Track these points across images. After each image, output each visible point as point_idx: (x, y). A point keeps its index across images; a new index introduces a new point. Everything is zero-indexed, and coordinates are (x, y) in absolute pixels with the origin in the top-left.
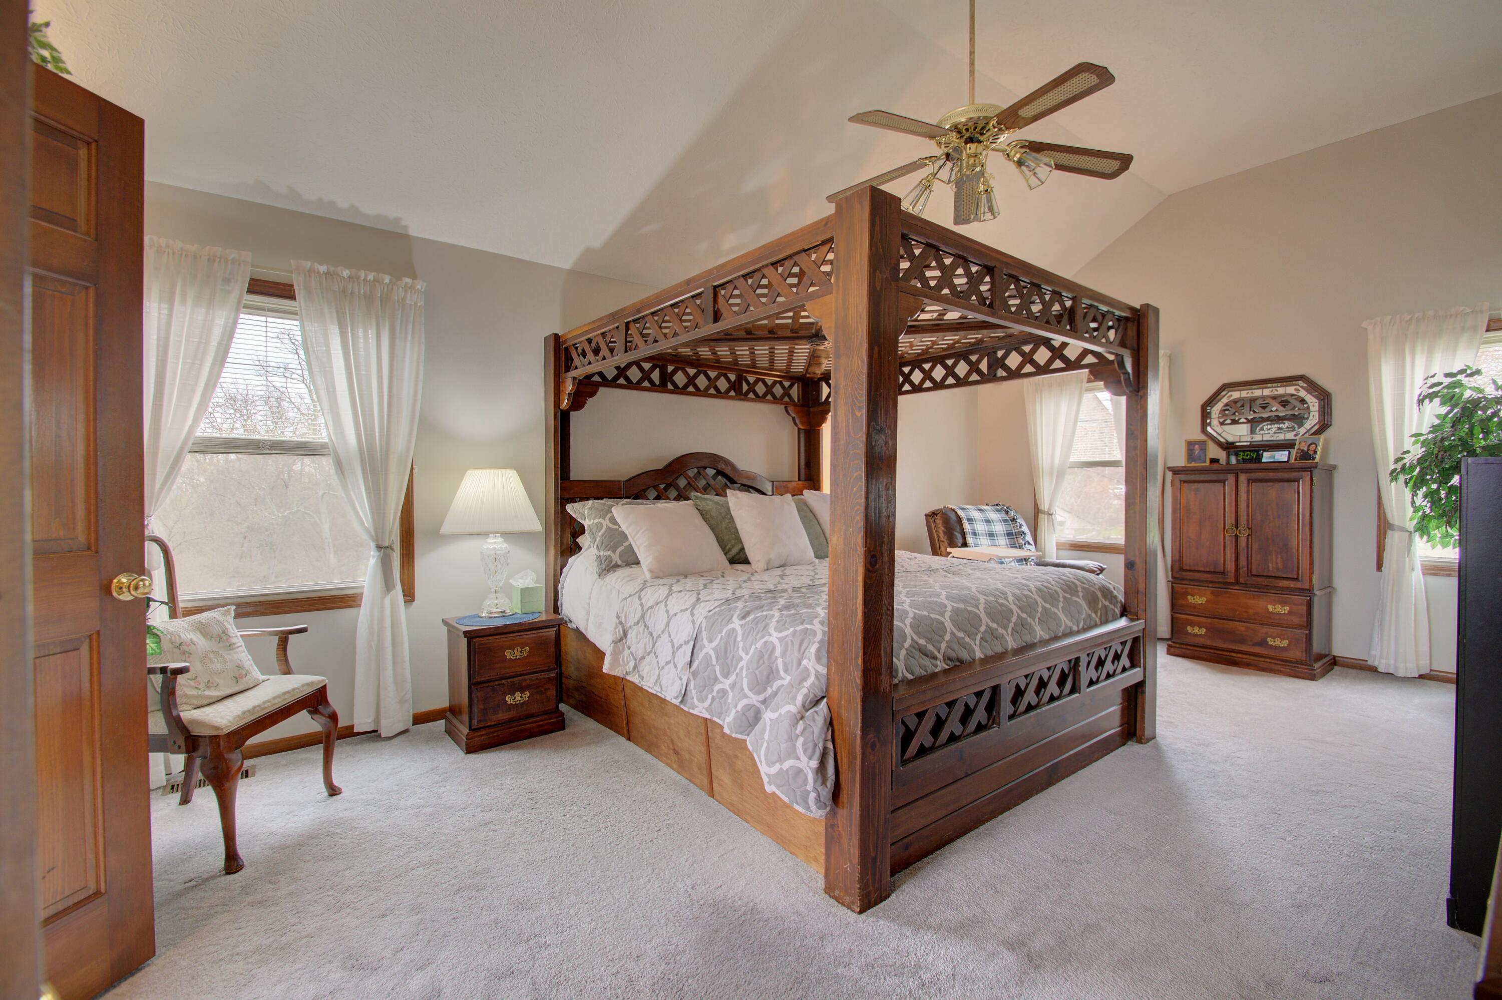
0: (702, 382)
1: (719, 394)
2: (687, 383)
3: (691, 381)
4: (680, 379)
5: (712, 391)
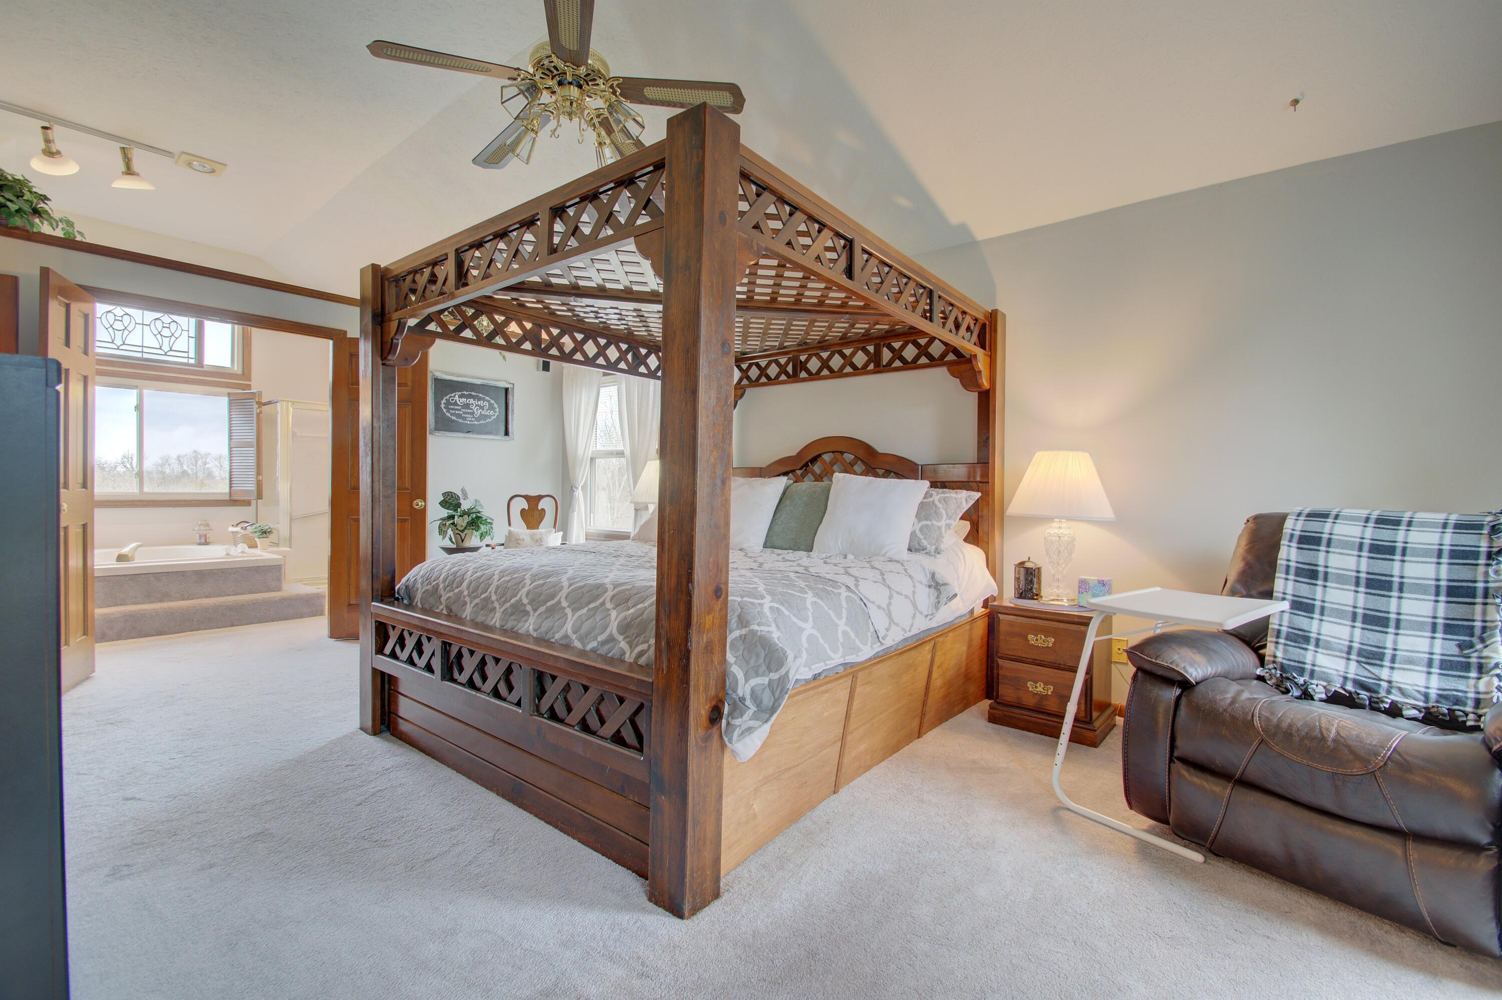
0: (836, 362)
1: (858, 371)
2: (820, 367)
3: (825, 364)
4: (814, 365)
5: (848, 369)
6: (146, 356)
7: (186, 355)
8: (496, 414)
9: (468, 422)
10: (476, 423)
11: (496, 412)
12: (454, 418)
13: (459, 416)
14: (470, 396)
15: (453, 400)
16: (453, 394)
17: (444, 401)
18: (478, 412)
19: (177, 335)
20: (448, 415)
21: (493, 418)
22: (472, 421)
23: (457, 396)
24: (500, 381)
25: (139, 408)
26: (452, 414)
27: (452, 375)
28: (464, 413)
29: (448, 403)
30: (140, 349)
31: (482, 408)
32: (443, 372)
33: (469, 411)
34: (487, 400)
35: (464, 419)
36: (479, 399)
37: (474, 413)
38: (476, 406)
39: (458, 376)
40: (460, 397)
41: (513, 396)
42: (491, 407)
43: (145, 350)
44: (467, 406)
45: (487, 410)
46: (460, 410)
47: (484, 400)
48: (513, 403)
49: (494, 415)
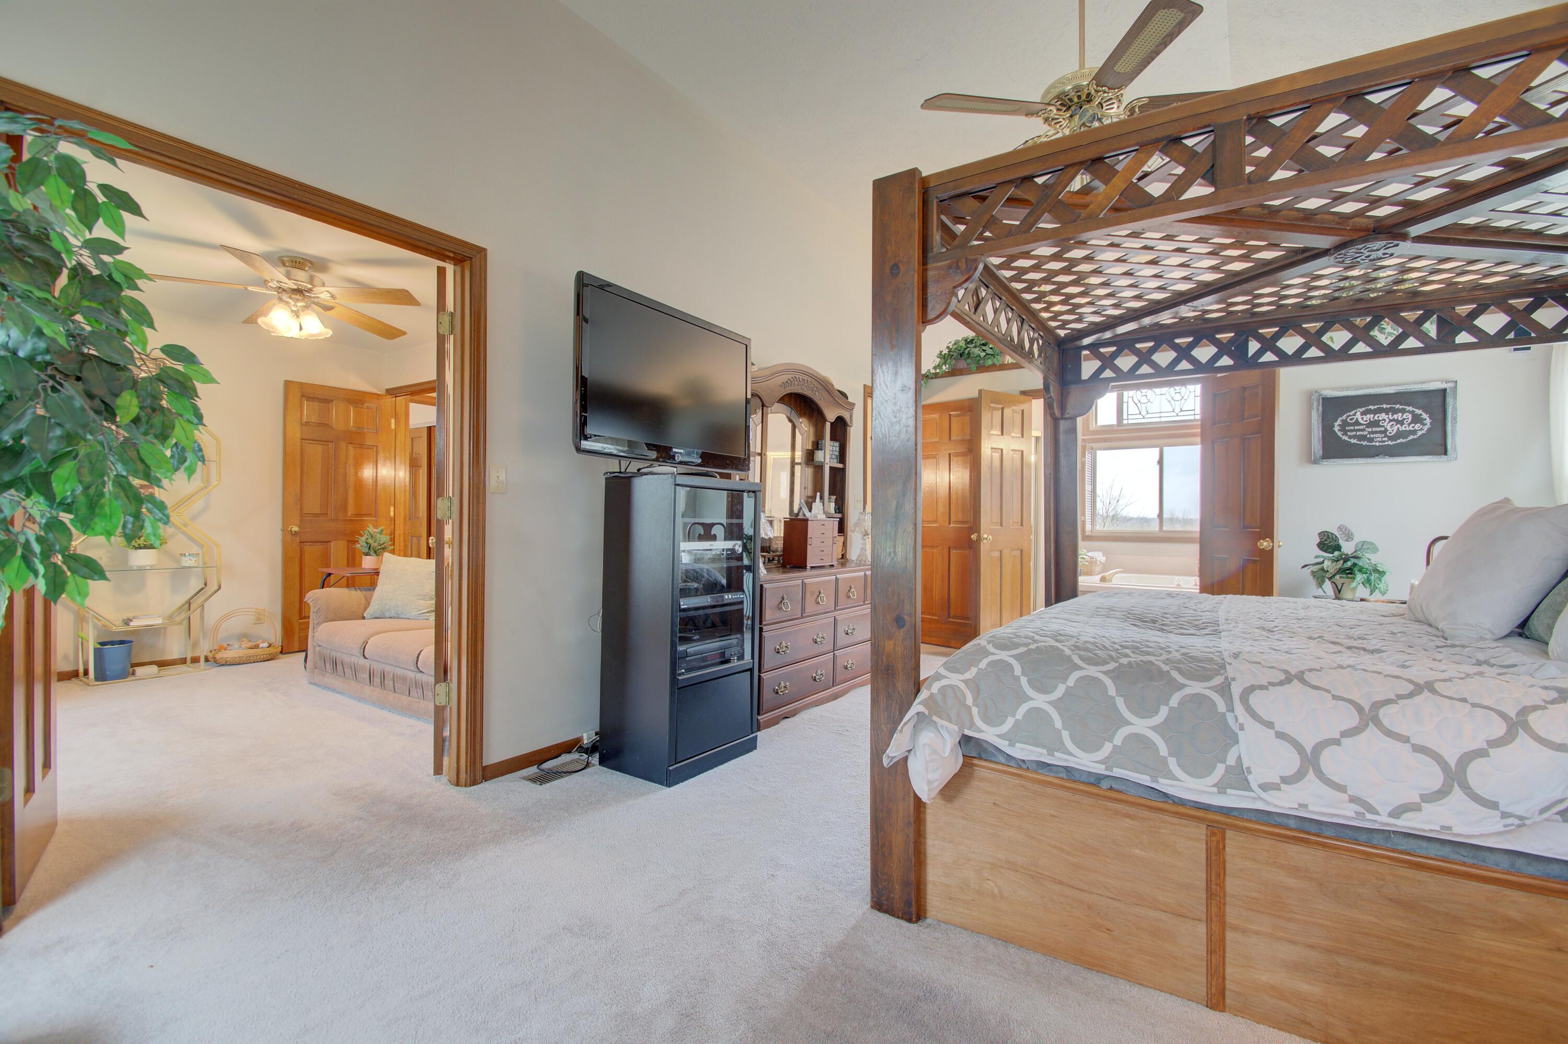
6: (1163, 419)
7: (1192, 413)
8: (1426, 428)
9: (1377, 444)
10: (1390, 443)
11: (1424, 425)
12: (1353, 441)
13: (1363, 438)
14: (1380, 411)
15: (1351, 419)
16: (1353, 412)
17: (1339, 422)
18: (1392, 429)
19: (1185, 398)
20: (1346, 438)
21: (1419, 433)
22: (1384, 442)
23: (1358, 413)
24: (1430, 382)
25: (1160, 462)
26: (1350, 437)
27: (1348, 389)
28: (1370, 433)
29: (1345, 424)
30: (1158, 415)
31: (1401, 423)
32: (1333, 389)
33: (1378, 429)
34: (1408, 411)
35: (1371, 440)
36: (1395, 411)
37: (1386, 430)
38: (1390, 421)
39: (1357, 389)
40: (1363, 414)
41: (1455, 398)
42: (1416, 419)
43: (1163, 415)
44: (1376, 423)
45: (1409, 424)
46: (1363, 430)
47: (1403, 411)
48: (1455, 408)
49: (1421, 430)
